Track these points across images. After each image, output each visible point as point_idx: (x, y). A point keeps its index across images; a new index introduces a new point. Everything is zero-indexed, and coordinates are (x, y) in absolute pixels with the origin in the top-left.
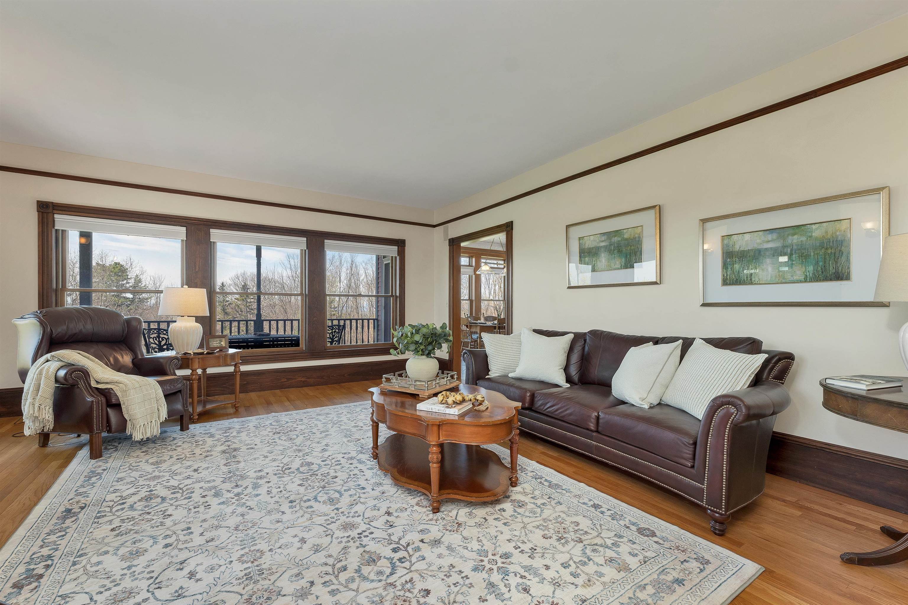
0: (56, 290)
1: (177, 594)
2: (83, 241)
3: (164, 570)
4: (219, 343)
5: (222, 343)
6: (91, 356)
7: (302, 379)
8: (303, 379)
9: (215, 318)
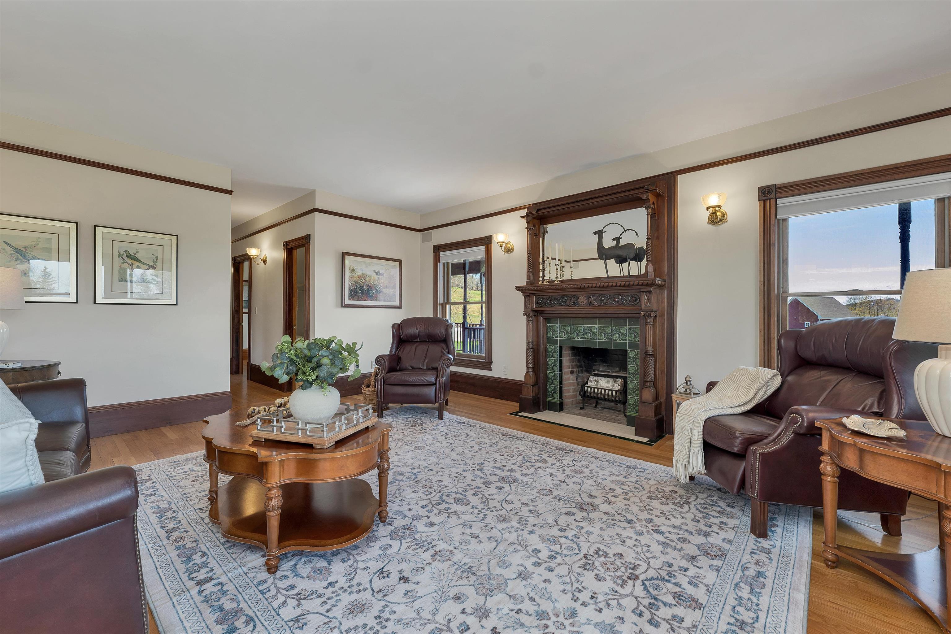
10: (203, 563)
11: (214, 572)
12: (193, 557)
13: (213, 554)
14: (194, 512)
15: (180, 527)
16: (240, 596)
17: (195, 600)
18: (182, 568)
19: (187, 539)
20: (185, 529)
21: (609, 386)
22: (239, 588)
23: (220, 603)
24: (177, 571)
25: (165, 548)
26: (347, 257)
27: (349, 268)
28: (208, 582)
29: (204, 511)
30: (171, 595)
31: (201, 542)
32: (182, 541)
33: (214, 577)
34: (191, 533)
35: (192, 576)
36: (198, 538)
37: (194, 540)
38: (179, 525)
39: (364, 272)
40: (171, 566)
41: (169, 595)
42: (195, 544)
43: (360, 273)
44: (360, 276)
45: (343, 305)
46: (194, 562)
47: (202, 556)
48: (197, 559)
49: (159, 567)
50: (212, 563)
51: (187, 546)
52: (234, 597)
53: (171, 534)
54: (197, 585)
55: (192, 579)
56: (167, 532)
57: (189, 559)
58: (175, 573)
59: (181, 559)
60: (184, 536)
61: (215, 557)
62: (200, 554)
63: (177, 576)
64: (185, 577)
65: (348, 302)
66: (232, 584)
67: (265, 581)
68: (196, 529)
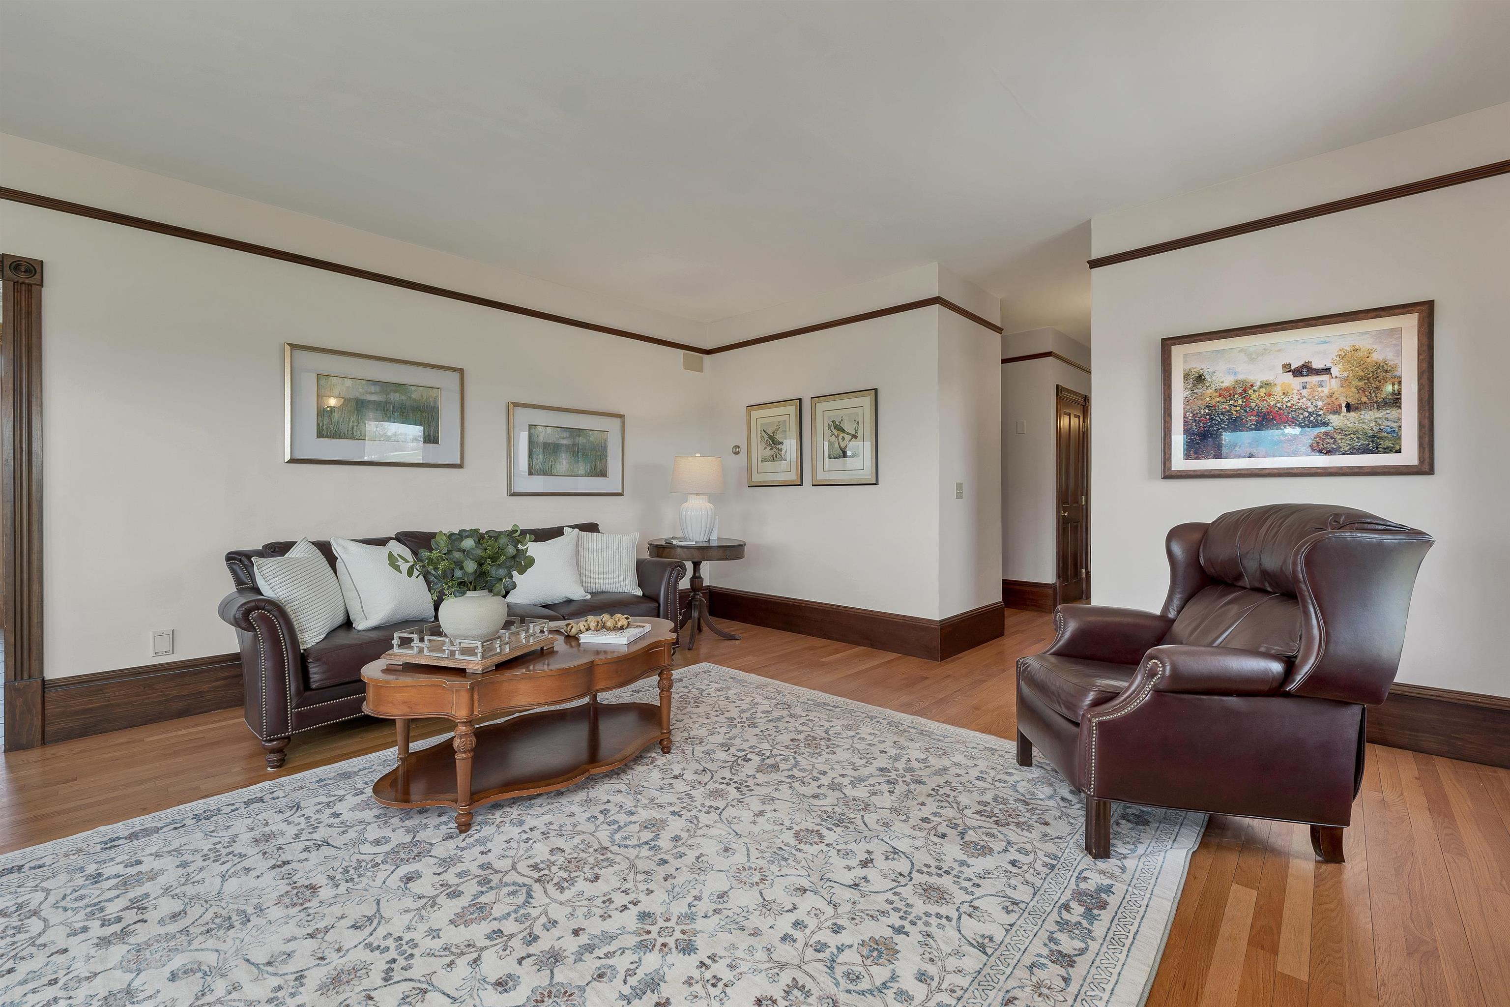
1: (896, 856)
3: (877, 892)
26: (1174, 349)
27: (1186, 376)
39: (1240, 377)
43: (1228, 381)
44: (1227, 389)
45: (1169, 475)
65: (1179, 462)
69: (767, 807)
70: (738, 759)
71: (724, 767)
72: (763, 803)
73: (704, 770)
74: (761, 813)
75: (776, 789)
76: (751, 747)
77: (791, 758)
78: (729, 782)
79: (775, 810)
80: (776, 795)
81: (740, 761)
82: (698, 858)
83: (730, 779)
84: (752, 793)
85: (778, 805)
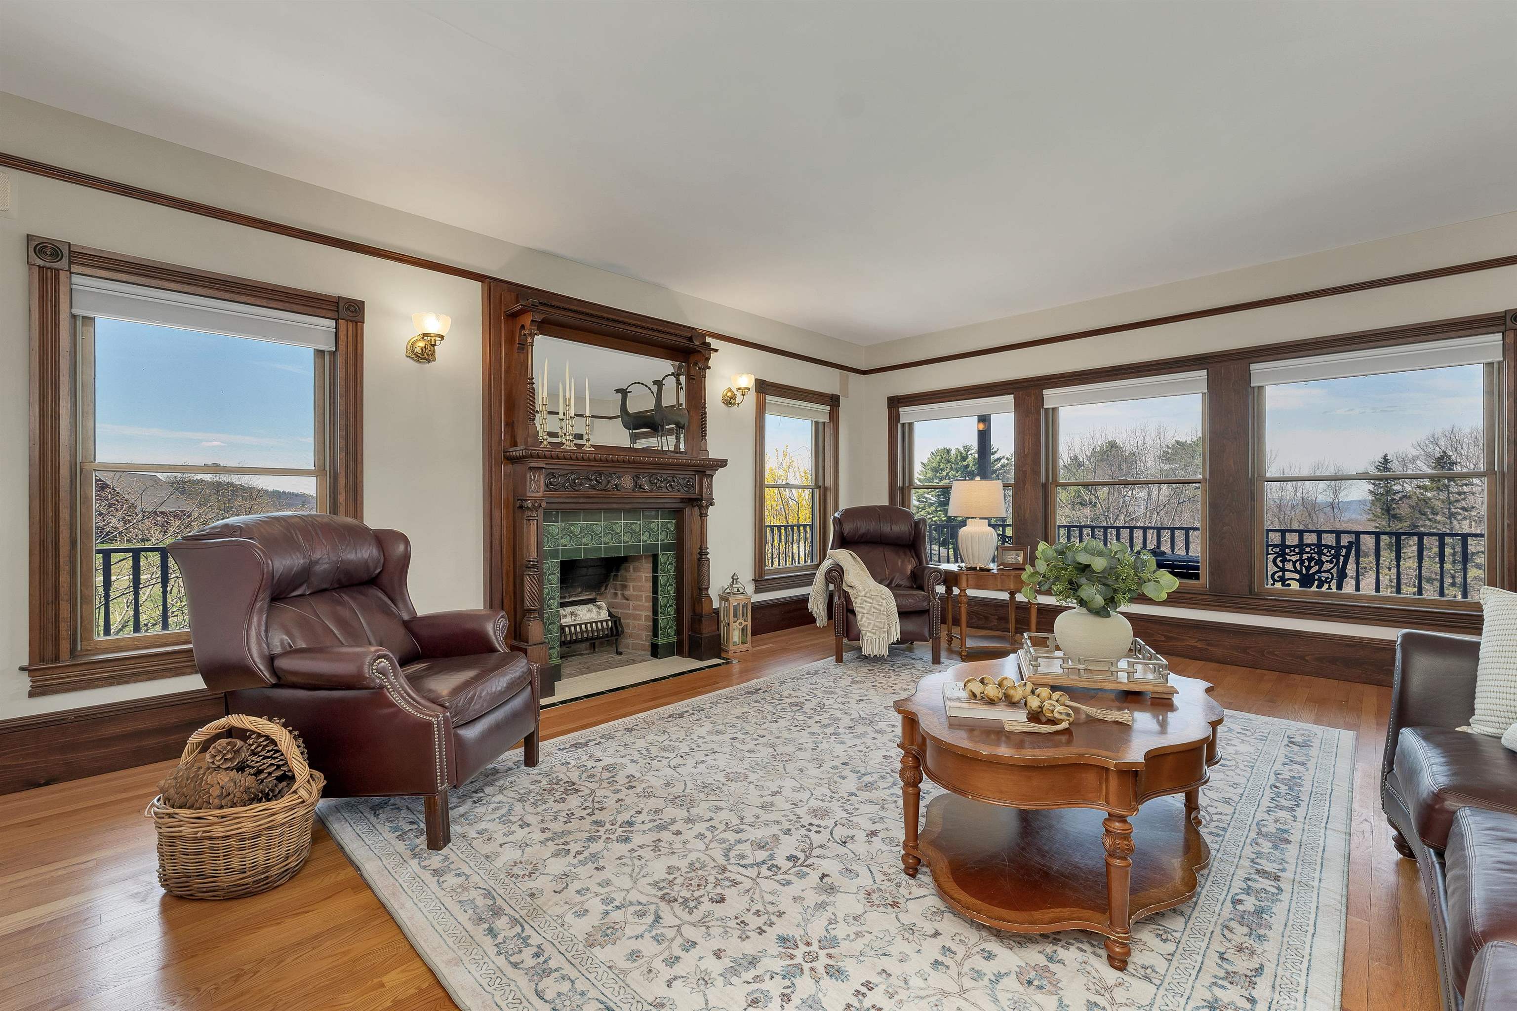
0: (903, 489)
2: (981, 426)
4: (1016, 558)
5: (1019, 558)
6: (858, 558)
7: (1196, 644)
8: (1199, 645)
9: (1055, 522)
10: (1248, 894)
11: (1247, 876)
12: (1252, 910)
13: (1225, 893)
14: (1165, 985)
15: (1222, 974)
16: (1249, 841)
17: (1294, 870)
18: (1279, 909)
19: (1234, 943)
20: (1219, 962)
21: (594, 616)
22: (1241, 846)
23: (1272, 850)
24: (1289, 911)
25: (1279, 955)
28: (1265, 872)
29: (1149, 971)
30: (1316, 892)
31: (1220, 921)
32: (1244, 945)
33: (1253, 871)
34: (1217, 946)
35: (1276, 891)
36: (1218, 930)
37: (1226, 932)
38: (1220, 982)
40: (1290, 923)
41: (1318, 893)
42: (1233, 924)
46: (1257, 903)
47: (1240, 902)
48: (1250, 904)
49: (1309, 935)
50: (1238, 886)
51: (1245, 930)
52: (1254, 844)
53: (1249, 973)
54: (1280, 877)
55: (1279, 889)
56: (1253, 984)
57: (1259, 912)
58: (1293, 911)
59: (1271, 920)
60: (1232, 951)
61: (1226, 889)
62: (1239, 907)
63: (1294, 905)
64: (1285, 897)
66: (1243, 854)
67: (1211, 833)
68: (1203, 948)
69: (769, 799)
70: (805, 861)
71: (821, 846)
72: (772, 804)
73: (845, 843)
74: (774, 794)
75: (758, 817)
76: (789, 883)
77: (733, 861)
78: (811, 828)
79: (762, 796)
80: (760, 812)
81: (801, 856)
82: (821, 766)
83: (810, 830)
84: (783, 813)
85: (759, 801)
